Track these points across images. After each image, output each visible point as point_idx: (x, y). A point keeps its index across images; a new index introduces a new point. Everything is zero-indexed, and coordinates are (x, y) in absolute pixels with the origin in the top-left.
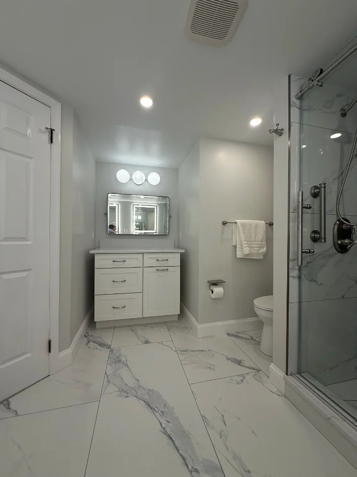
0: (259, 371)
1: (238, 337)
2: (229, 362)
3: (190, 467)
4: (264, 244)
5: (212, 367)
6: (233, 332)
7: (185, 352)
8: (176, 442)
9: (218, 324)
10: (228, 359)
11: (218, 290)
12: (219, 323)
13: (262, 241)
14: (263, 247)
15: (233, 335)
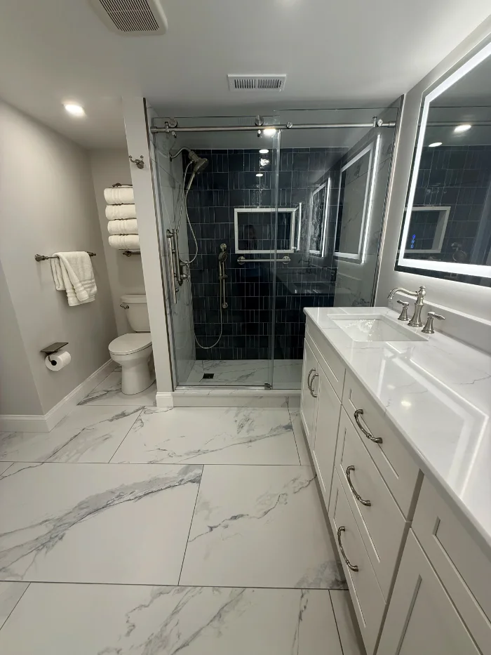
0: (143, 408)
1: (93, 399)
2: (115, 421)
3: (177, 484)
4: (93, 283)
5: (106, 437)
6: (82, 399)
7: (57, 454)
8: (154, 490)
9: (67, 400)
10: (112, 420)
11: (63, 357)
12: (66, 398)
13: (91, 280)
14: (93, 287)
15: (85, 402)
